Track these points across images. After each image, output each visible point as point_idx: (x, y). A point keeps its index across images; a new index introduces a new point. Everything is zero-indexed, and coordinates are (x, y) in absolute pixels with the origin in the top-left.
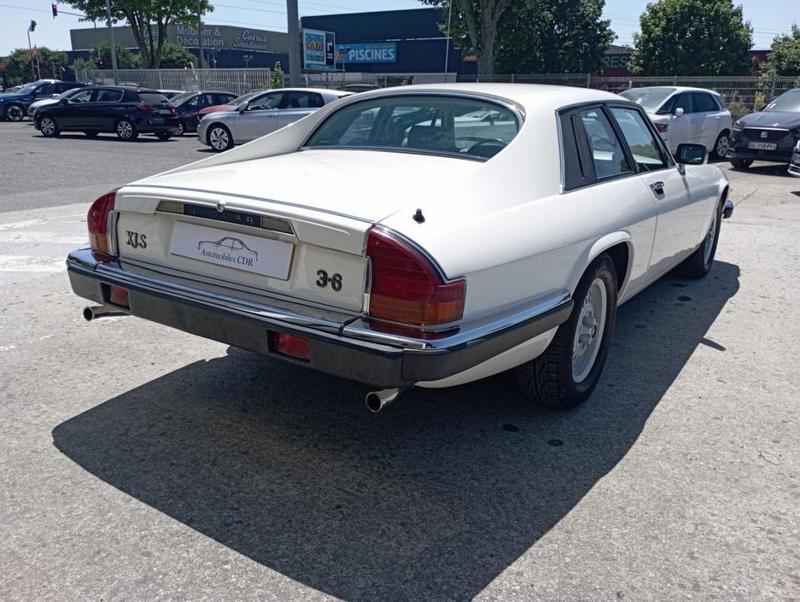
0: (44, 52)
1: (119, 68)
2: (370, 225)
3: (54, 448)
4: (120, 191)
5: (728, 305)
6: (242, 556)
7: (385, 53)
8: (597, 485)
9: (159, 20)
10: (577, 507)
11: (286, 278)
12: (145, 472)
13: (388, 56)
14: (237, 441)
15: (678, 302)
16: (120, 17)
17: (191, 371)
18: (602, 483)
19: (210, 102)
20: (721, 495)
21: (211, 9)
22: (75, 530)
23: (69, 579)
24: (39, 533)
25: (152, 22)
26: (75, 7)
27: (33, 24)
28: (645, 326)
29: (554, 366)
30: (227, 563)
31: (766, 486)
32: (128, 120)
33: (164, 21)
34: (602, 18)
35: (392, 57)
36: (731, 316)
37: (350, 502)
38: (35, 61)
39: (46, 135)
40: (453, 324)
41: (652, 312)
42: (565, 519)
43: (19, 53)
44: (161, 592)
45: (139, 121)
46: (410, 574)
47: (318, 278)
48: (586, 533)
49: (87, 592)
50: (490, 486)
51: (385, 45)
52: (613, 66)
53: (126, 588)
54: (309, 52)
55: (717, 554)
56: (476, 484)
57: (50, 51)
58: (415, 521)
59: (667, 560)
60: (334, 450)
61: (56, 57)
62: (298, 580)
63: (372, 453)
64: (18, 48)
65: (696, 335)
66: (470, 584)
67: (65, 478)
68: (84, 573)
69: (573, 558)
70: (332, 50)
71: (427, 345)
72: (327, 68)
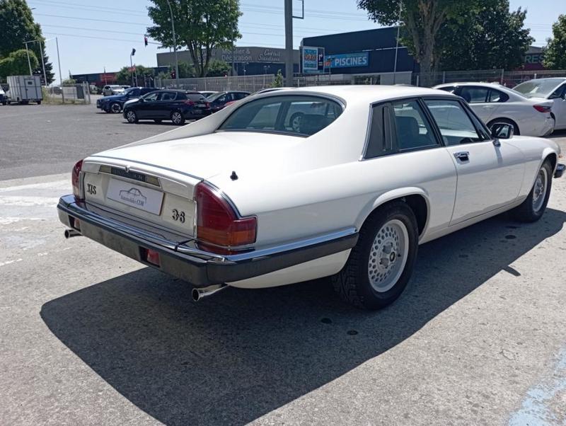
0: (141, 69)
1: (180, 77)
2: (199, 181)
3: (39, 315)
4: (85, 159)
5: (543, 243)
6: (112, 388)
7: (360, 60)
8: (365, 363)
9: (207, 45)
10: (344, 376)
11: (158, 214)
12: (82, 333)
13: (362, 61)
14: (145, 318)
15: (505, 239)
16: (183, 45)
17: (140, 273)
18: (370, 362)
19: (233, 98)
20: (454, 377)
21: (240, 36)
22: (27, 364)
23: (10, 391)
24: (6, 363)
25: (203, 47)
26: (155, 40)
27: (134, 51)
28: (467, 256)
29: (353, 278)
30: (101, 391)
31: (493, 374)
32: (179, 112)
33: (210, 46)
34: (524, 28)
35: (365, 62)
36: (541, 251)
37: (194, 361)
38: (134, 74)
39: (130, 122)
40: (248, 246)
41: (479, 246)
42: (330, 383)
43: (126, 69)
44: (56, 404)
45: (186, 112)
46: (208, 408)
47: (173, 214)
48: (339, 394)
49: (16, 399)
50: (291, 358)
51: (361, 55)
52: (533, 62)
53: (38, 400)
54: (306, 62)
55: (425, 417)
56: (282, 356)
57: (143, 68)
58: (230, 376)
59: (386, 416)
60: (202, 327)
61: (148, 71)
62: (137, 406)
63: (225, 331)
64: (125, 66)
65: (504, 263)
66: (243, 419)
67: (36, 333)
68: (19, 389)
69: (321, 409)
70: (322, 59)
71: (226, 259)
72: (318, 72)
